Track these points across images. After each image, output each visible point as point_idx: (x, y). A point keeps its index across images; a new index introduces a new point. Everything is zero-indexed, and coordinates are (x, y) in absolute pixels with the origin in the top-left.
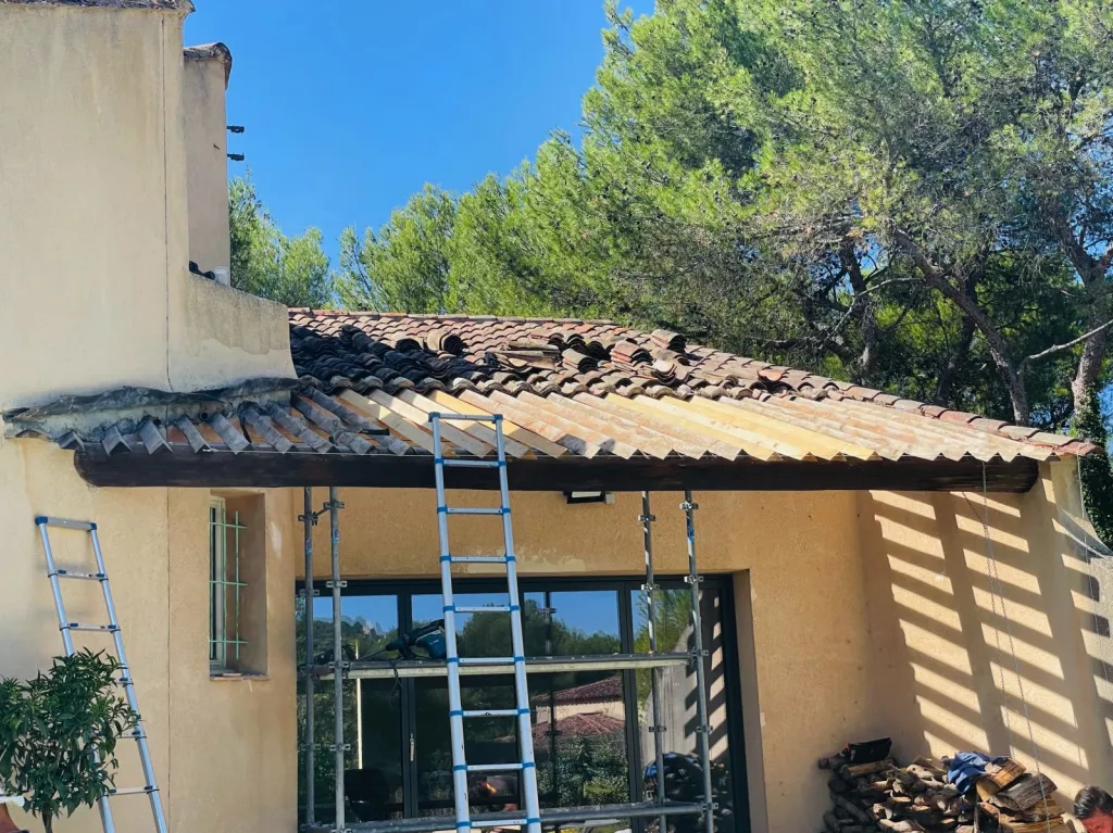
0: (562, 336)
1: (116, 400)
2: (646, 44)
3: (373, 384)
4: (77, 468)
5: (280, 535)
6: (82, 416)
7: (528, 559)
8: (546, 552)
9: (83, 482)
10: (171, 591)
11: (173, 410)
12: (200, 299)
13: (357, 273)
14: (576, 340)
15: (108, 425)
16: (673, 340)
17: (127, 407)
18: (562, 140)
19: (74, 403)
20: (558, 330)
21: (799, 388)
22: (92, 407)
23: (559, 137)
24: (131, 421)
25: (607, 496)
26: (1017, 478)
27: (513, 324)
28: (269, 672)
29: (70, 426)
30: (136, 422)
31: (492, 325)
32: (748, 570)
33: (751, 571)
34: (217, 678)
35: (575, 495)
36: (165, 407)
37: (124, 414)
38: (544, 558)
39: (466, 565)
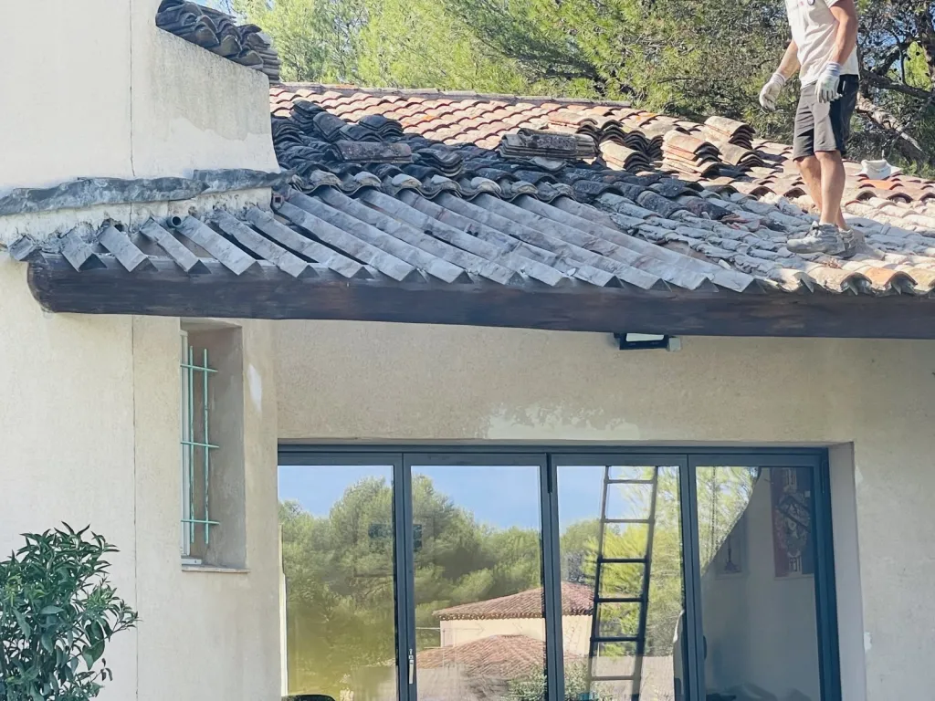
0: (595, 123)
1: (74, 195)
3: (368, 182)
4: (30, 286)
5: (260, 382)
6: (35, 216)
7: (566, 422)
8: (592, 413)
9: (37, 306)
10: (137, 449)
11: (138, 212)
12: (168, 64)
14: (613, 128)
15: (64, 231)
17: (86, 205)
19: (28, 199)
20: (588, 113)
22: (48, 204)
24: (90, 225)
25: (671, 340)
27: (503, 104)
28: (248, 563)
29: (22, 231)
30: (95, 228)
31: (475, 105)
32: (851, 443)
33: (856, 445)
34: (189, 569)
35: (631, 338)
36: (128, 208)
37: (83, 216)
38: (587, 422)
39: (486, 428)
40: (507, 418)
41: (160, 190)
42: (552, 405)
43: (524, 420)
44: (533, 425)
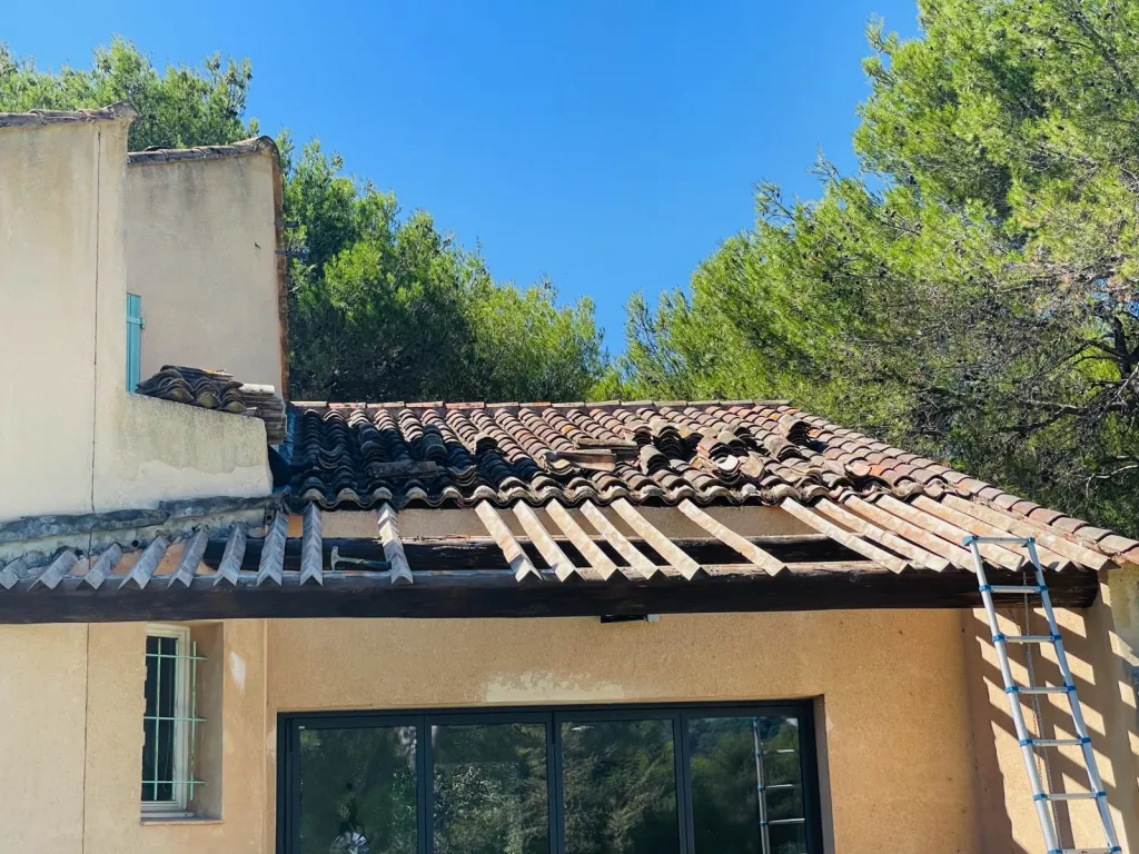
0: (649, 430)
1: (15, 532)
2: (906, 70)
5: (243, 666)
7: (556, 685)
8: (580, 677)
10: (89, 730)
11: (99, 539)
12: (139, 420)
13: (645, 342)
14: (669, 433)
15: (9, 560)
16: (793, 427)
17: (31, 538)
18: (770, 194)
21: (896, 484)
23: (766, 190)
24: (41, 553)
25: (650, 616)
26: (1071, 591)
28: (223, 814)
30: (46, 554)
32: (822, 696)
33: (826, 697)
34: (147, 823)
36: (88, 536)
37: (31, 546)
38: (576, 685)
39: (485, 693)
40: (503, 684)
41: (120, 520)
42: (543, 672)
43: (518, 685)
44: (526, 689)
